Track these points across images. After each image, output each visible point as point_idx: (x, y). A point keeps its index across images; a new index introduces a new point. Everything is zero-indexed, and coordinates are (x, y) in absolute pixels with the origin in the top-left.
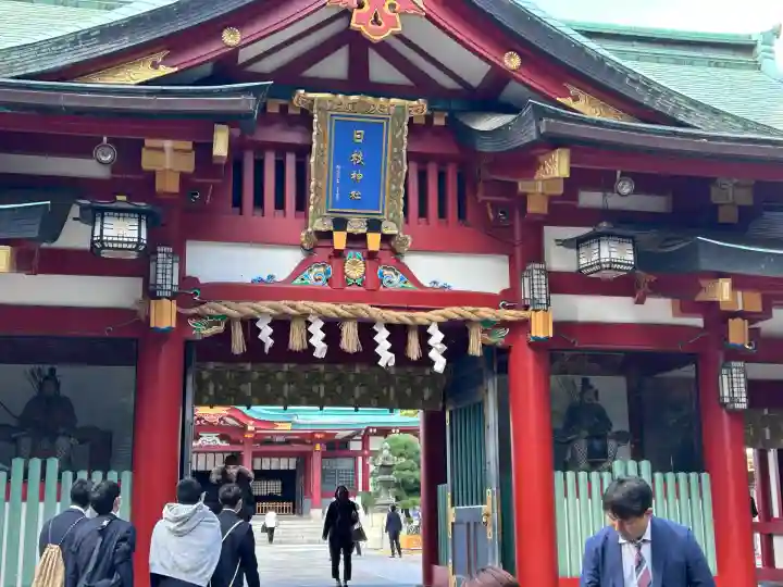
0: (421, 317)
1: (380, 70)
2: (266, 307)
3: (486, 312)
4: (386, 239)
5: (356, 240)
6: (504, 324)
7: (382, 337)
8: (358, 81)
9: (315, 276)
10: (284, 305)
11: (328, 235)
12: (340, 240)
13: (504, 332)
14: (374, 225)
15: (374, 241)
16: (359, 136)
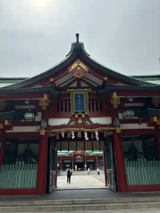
0: (93, 130)
1: (83, 85)
2: (63, 129)
3: (107, 128)
4: (85, 115)
5: (80, 116)
6: (111, 130)
7: (86, 134)
8: (79, 86)
9: (72, 123)
10: (66, 129)
11: (74, 115)
12: (77, 116)
13: (111, 132)
14: (83, 113)
15: (83, 116)
16: (79, 96)
